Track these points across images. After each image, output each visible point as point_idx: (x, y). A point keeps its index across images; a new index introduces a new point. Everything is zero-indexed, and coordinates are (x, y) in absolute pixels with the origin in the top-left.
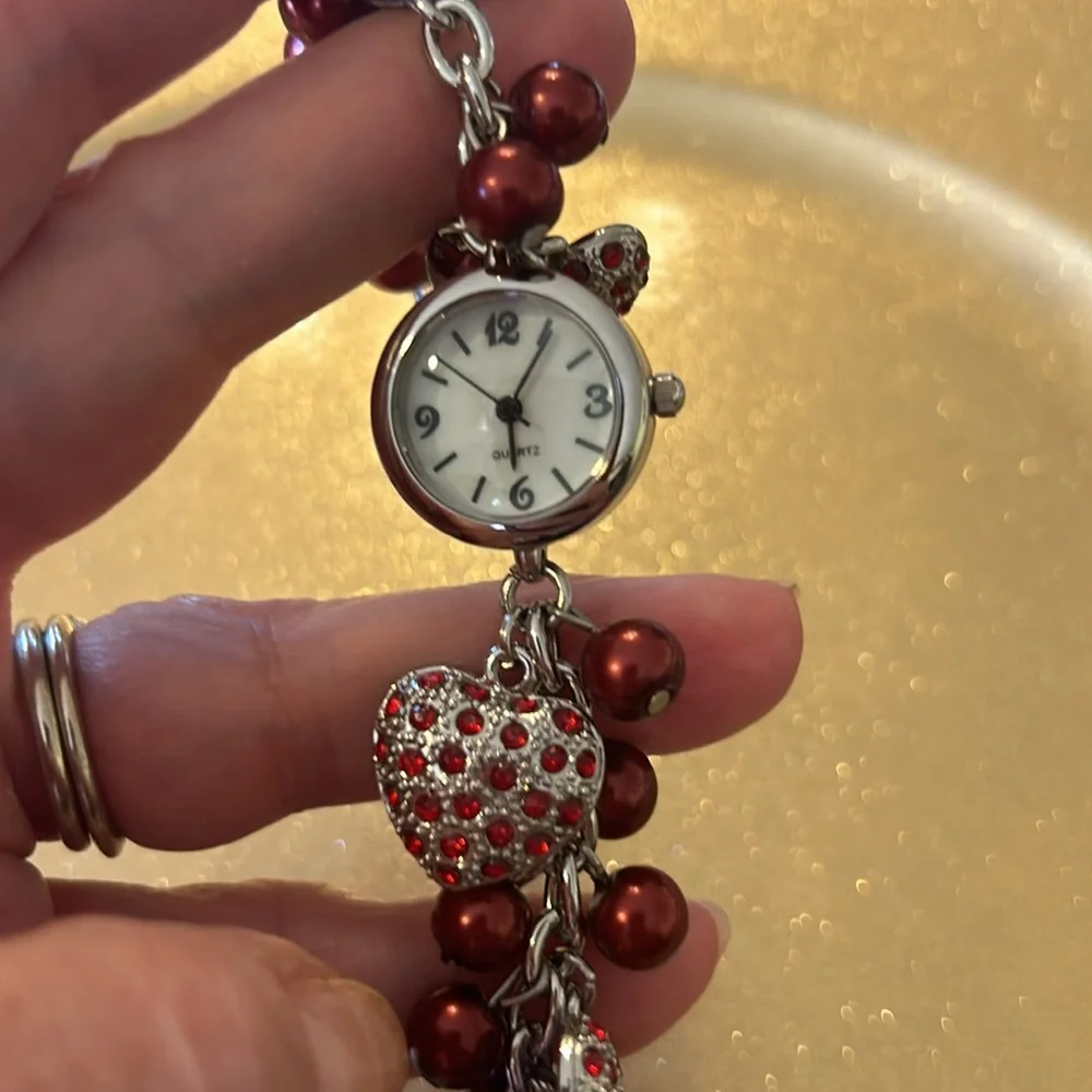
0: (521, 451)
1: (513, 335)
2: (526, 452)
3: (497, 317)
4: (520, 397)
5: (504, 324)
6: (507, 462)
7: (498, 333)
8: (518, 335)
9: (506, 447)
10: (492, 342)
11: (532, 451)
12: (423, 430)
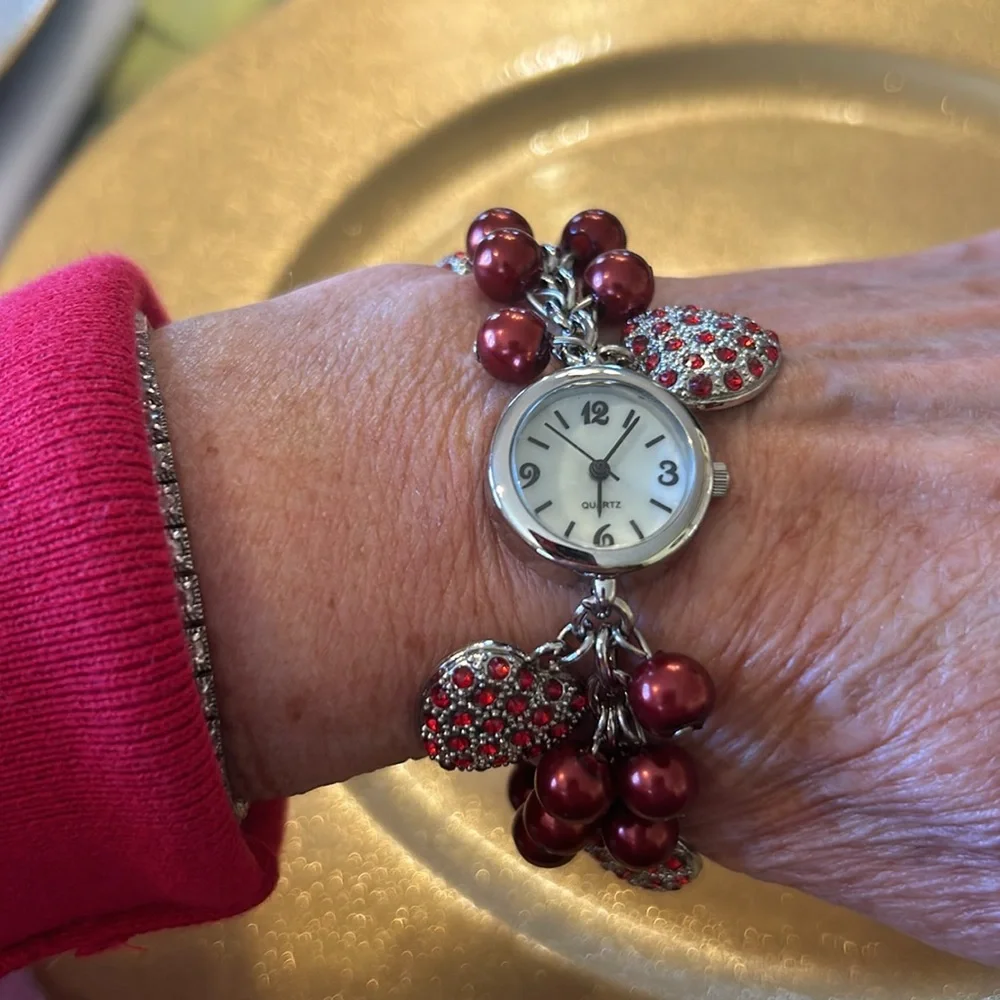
0: (606, 504)
1: (604, 418)
2: (610, 505)
3: (591, 404)
4: (609, 462)
5: (597, 410)
6: (595, 511)
7: (593, 416)
8: (608, 418)
9: (594, 499)
10: (587, 422)
11: (615, 505)
12: (526, 481)
